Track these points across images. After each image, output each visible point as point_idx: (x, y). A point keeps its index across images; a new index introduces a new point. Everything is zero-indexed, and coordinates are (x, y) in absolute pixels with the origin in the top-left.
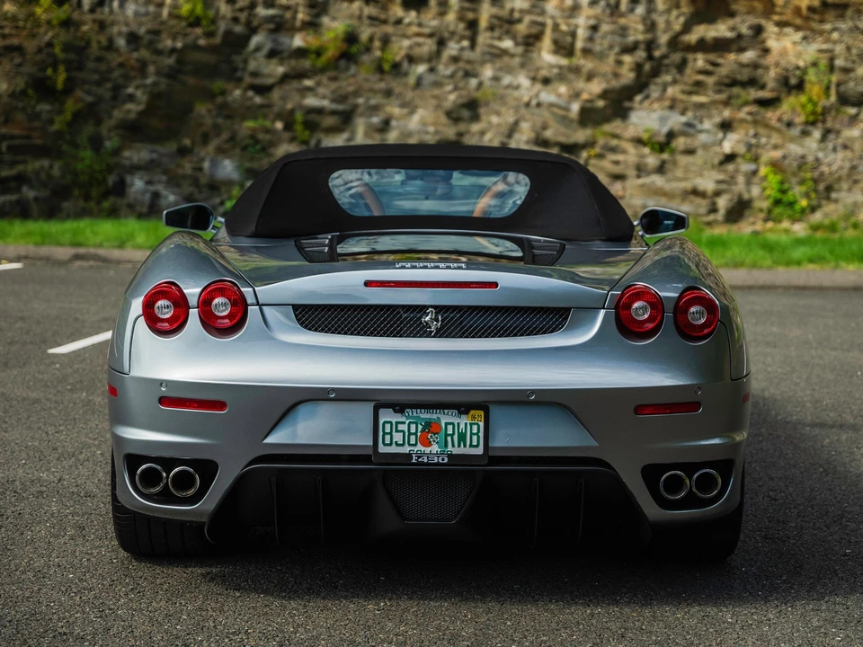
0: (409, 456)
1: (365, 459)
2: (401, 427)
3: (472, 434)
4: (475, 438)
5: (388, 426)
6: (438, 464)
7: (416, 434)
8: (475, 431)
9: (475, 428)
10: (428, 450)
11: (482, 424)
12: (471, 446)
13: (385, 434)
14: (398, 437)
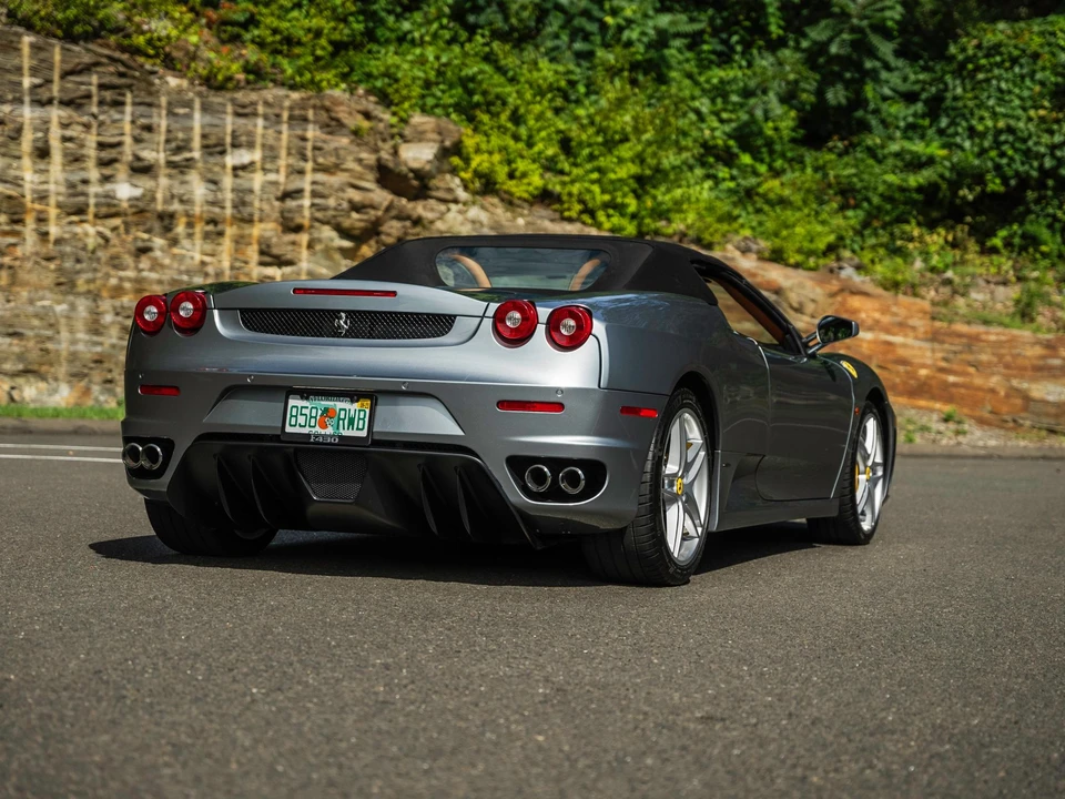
0: (309, 435)
1: (276, 438)
2: (304, 411)
3: (359, 419)
4: (361, 422)
5: (294, 410)
6: (330, 444)
7: (315, 418)
8: (362, 416)
9: (362, 413)
10: (323, 432)
11: (368, 411)
12: (358, 429)
13: (292, 416)
14: (301, 420)
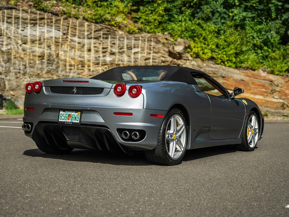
0: (64, 122)
1: (56, 123)
2: (64, 115)
3: (77, 117)
5: (61, 115)
6: (70, 124)
7: (66, 117)
10: (68, 121)
11: (80, 115)
12: (77, 120)
13: (61, 117)
14: (63, 118)
